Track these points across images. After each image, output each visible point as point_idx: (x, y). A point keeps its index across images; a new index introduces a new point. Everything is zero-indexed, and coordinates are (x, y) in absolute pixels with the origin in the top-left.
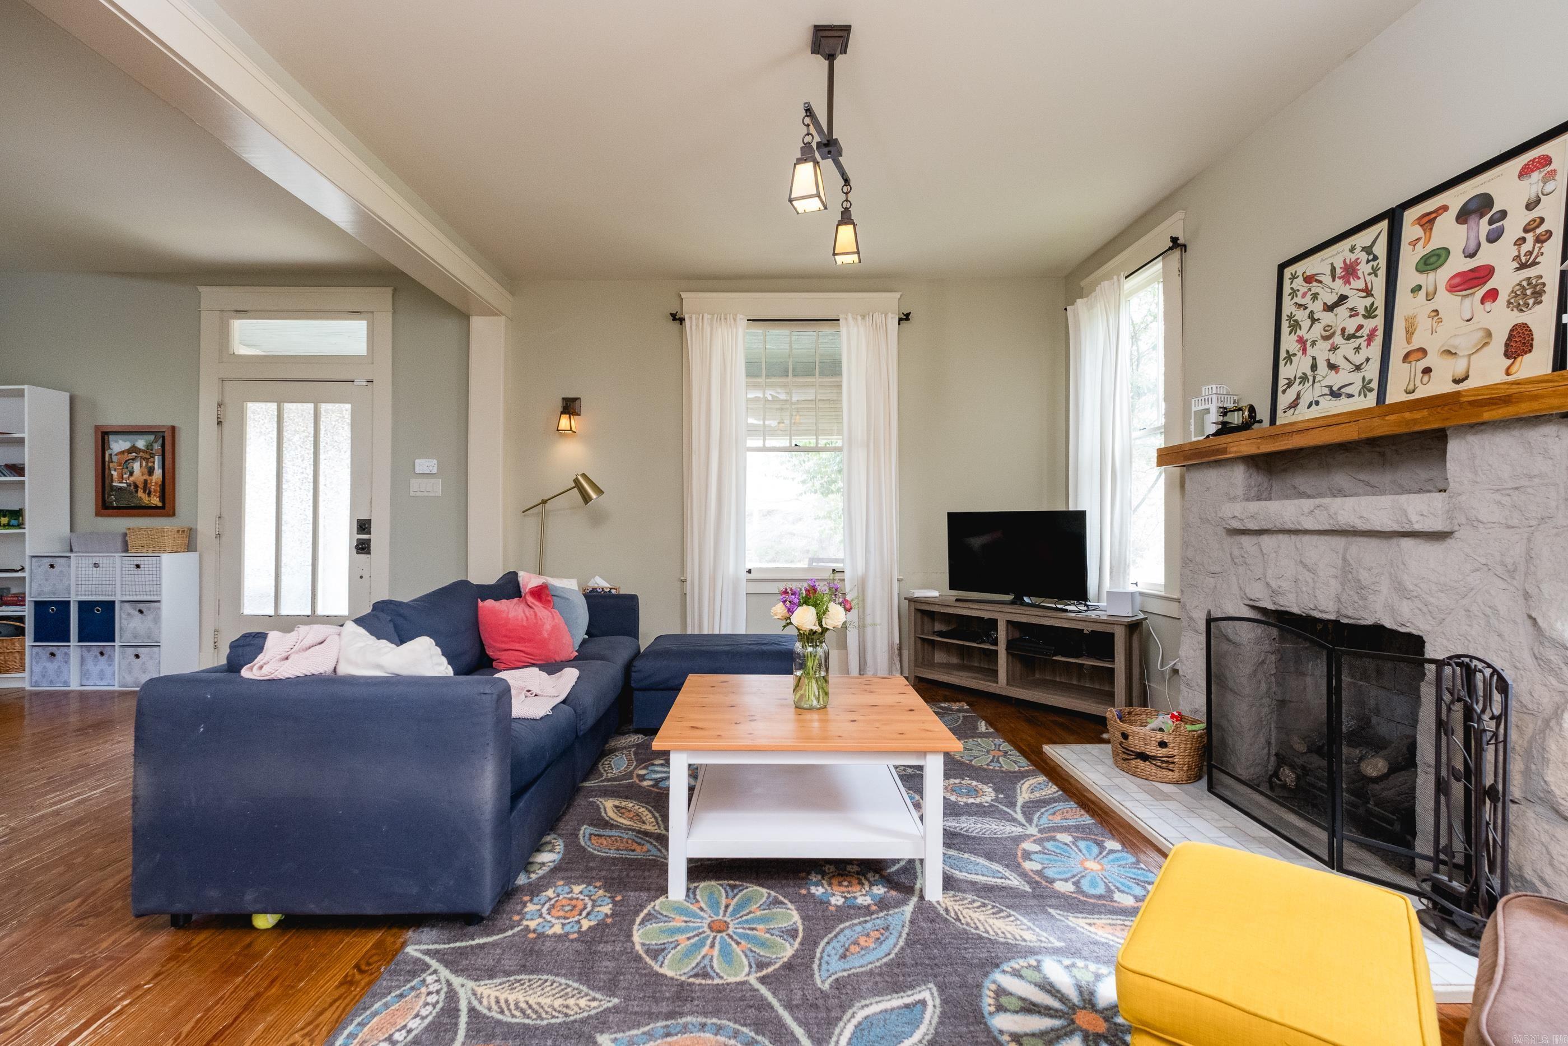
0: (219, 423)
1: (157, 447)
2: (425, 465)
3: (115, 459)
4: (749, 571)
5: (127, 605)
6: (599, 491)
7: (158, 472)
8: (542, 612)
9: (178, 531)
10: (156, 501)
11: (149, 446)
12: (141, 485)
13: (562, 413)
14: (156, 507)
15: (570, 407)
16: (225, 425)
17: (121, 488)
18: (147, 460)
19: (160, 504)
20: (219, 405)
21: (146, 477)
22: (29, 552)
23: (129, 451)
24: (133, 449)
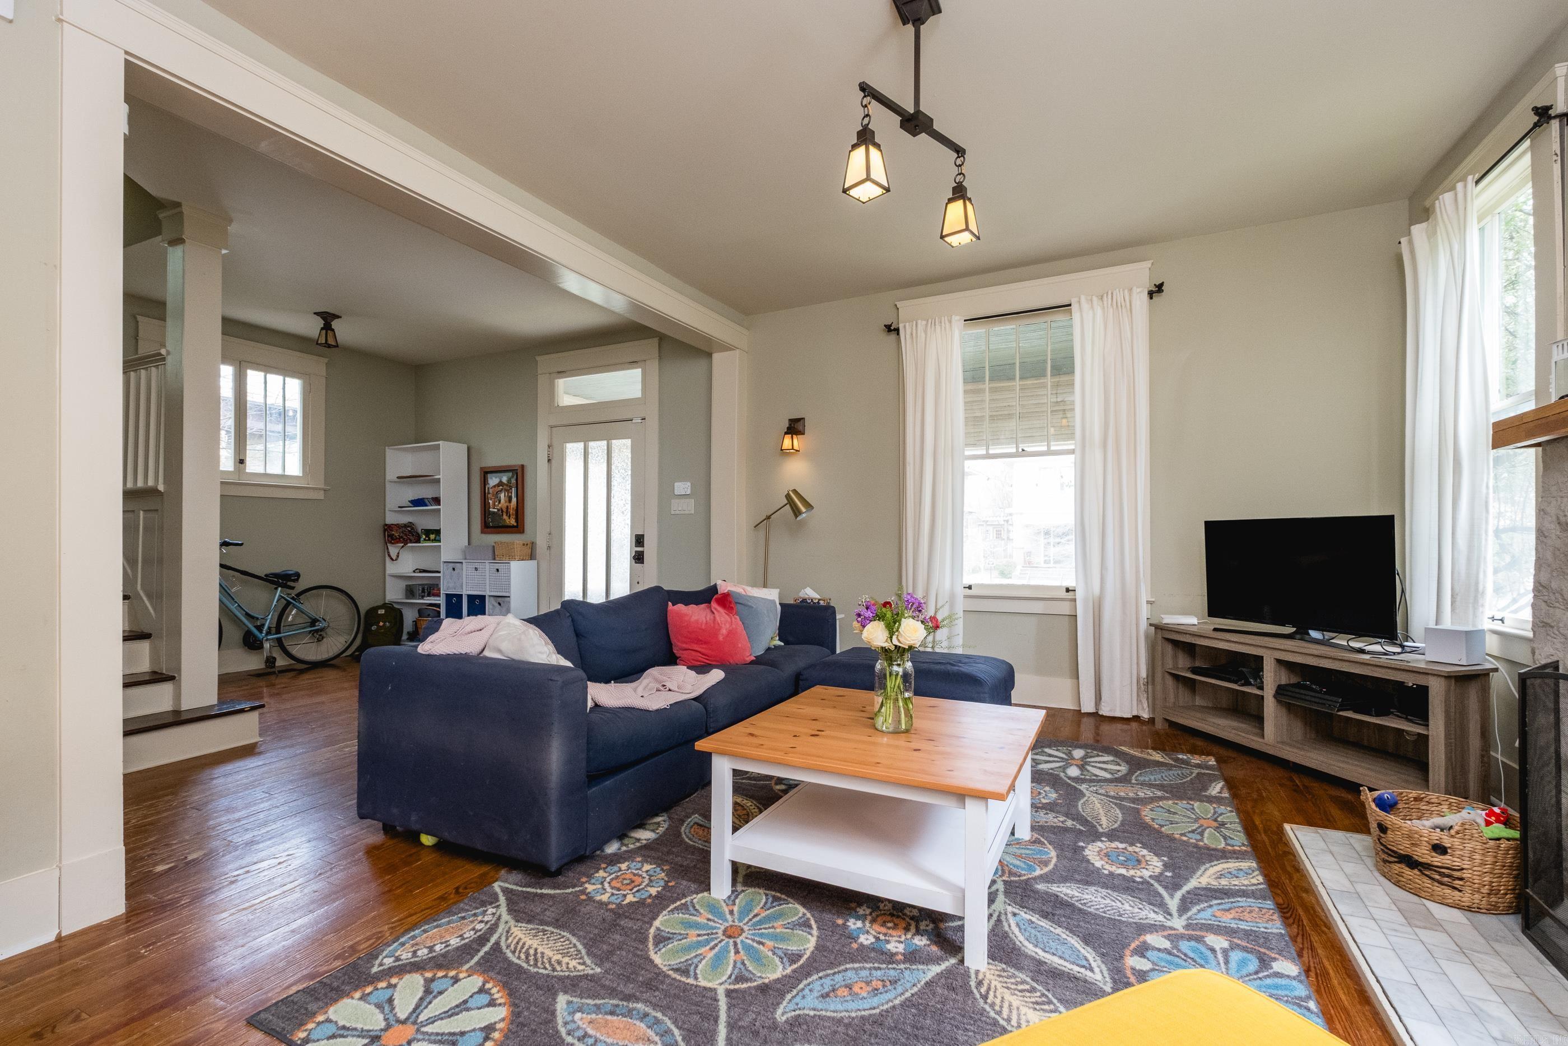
0: (549, 460)
1: (513, 481)
2: (682, 487)
3: (491, 491)
4: (970, 587)
5: (492, 598)
6: (809, 506)
7: (514, 500)
8: (721, 615)
9: (524, 544)
10: (513, 522)
11: (509, 481)
12: (505, 510)
13: (786, 433)
14: (513, 527)
15: (795, 427)
16: (553, 462)
17: (494, 512)
18: (508, 491)
19: (515, 524)
20: (549, 447)
21: (507, 504)
22: (443, 559)
23: (498, 485)
24: (501, 484)
